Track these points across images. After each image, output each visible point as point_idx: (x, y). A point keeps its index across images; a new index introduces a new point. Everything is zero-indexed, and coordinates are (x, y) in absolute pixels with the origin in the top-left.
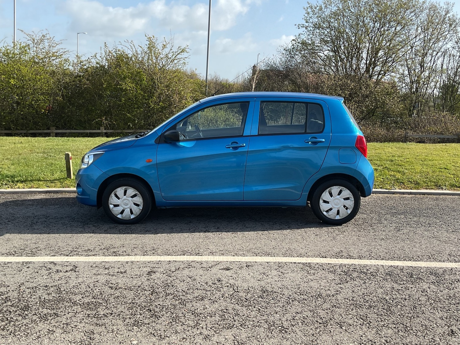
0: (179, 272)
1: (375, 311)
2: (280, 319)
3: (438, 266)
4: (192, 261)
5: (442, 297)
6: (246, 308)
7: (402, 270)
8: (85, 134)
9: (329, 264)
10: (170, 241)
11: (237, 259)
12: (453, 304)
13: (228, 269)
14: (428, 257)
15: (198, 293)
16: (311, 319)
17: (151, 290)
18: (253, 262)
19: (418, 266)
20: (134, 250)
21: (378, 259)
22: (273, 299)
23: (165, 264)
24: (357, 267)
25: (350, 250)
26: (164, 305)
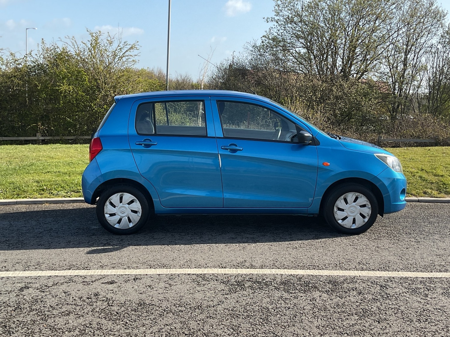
0: (56, 287)
1: (251, 320)
2: (144, 332)
3: (341, 275)
4: (76, 276)
5: (329, 306)
6: (113, 322)
7: (300, 279)
8: (19, 142)
9: (225, 274)
10: (60, 255)
11: (128, 272)
12: (337, 312)
13: (112, 283)
14: (335, 265)
15: (66, 308)
16: (178, 330)
17: (16, 306)
18: (144, 275)
19: (319, 274)
20: (15, 266)
21: (280, 268)
22: (146, 312)
23: (44, 278)
24: (254, 276)
25: (255, 259)
26: (23, 320)
